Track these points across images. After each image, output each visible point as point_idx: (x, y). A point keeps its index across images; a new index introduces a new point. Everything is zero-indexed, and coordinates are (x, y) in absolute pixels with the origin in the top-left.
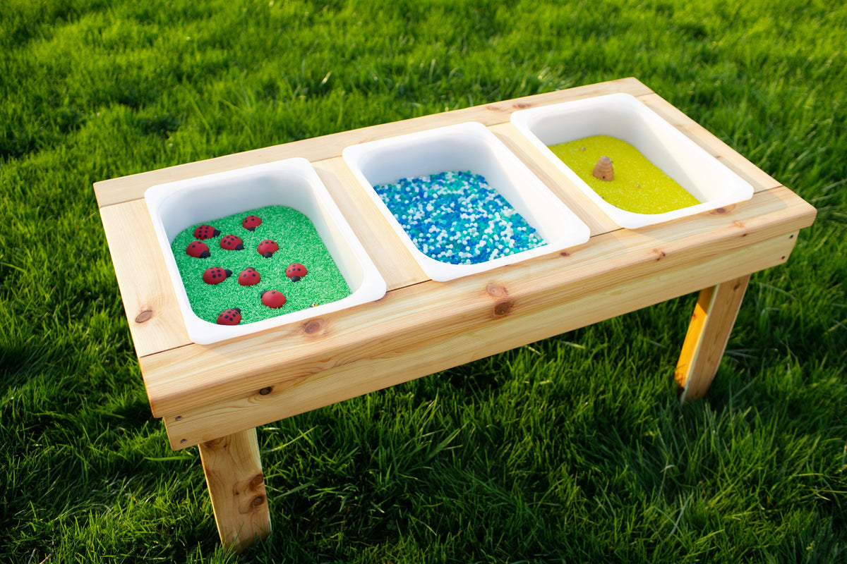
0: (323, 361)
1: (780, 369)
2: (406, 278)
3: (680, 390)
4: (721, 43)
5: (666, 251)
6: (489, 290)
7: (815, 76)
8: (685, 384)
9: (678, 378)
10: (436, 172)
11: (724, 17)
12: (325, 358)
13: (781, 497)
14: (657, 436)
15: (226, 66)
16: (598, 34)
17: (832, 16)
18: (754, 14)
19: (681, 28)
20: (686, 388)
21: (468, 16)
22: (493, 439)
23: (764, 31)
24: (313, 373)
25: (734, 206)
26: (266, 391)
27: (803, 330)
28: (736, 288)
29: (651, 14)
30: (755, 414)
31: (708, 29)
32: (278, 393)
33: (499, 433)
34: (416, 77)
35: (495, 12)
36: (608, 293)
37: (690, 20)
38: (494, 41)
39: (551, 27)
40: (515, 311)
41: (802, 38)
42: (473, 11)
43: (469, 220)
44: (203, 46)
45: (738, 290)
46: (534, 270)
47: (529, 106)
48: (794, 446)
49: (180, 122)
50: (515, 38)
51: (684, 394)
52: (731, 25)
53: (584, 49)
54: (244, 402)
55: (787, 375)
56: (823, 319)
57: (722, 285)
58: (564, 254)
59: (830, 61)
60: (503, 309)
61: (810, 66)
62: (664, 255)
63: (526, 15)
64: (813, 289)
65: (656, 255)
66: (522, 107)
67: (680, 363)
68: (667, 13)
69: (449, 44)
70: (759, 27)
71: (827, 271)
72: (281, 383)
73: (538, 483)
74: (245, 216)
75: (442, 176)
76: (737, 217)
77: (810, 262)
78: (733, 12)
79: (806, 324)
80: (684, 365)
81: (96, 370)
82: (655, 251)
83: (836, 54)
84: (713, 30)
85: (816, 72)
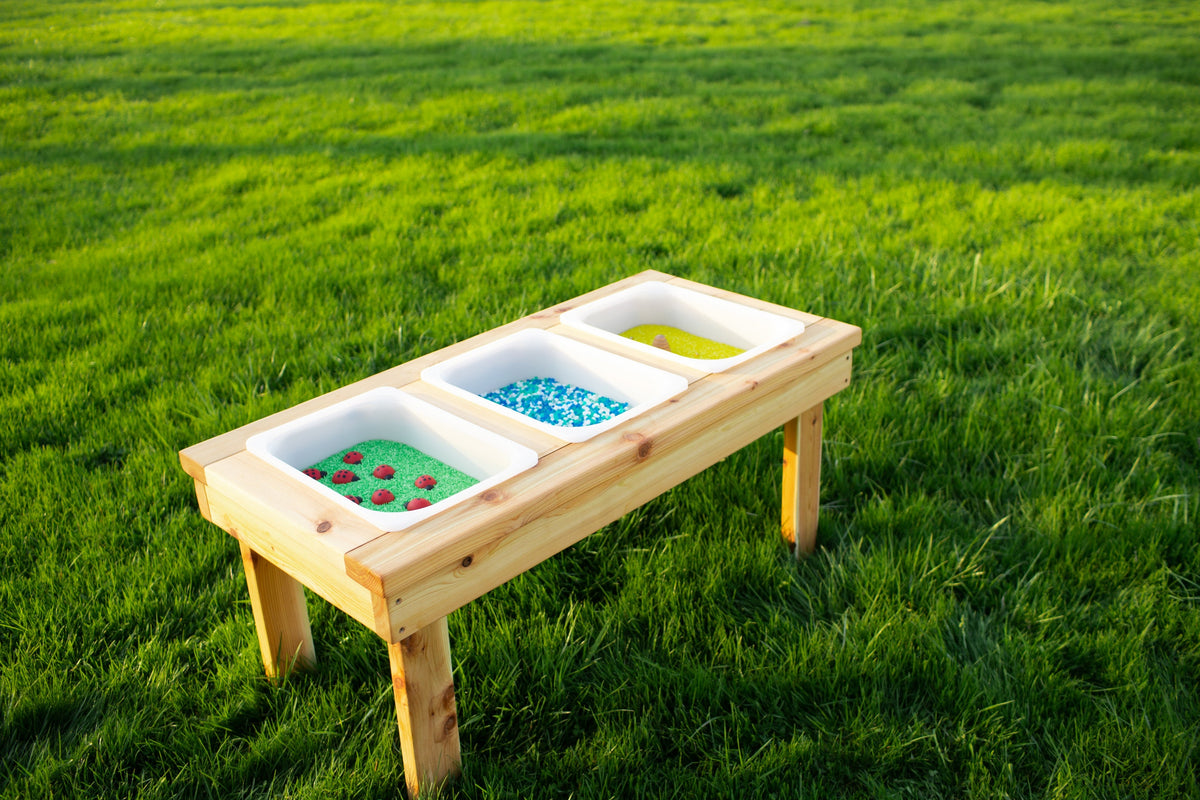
0: (514, 519)
1: (872, 505)
2: (548, 447)
3: (792, 546)
4: (685, 255)
5: (758, 379)
6: (626, 438)
7: (789, 265)
8: (795, 538)
9: (785, 536)
10: (505, 384)
11: (679, 232)
13: (920, 598)
14: (792, 583)
15: (149, 383)
16: (560, 271)
17: (778, 212)
18: (705, 223)
19: (639, 251)
20: (797, 543)
21: (408, 282)
22: (639, 631)
23: (723, 237)
24: (506, 534)
25: (794, 339)
26: (467, 561)
27: (877, 473)
28: (814, 422)
29: (605, 242)
30: (869, 544)
31: (667, 246)
32: (477, 563)
33: (643, 624)
34: (383, 350)
35: (436, 273)
36: (720, 428)
37: (647, 240)
38: (451, 300)
39: (506, 273)
40: (654, 451)
41: (761, 236)
42: (412, 276)
43: (563, 410)
44: (111, 369)
45: (817, 424)
46: (655, 417)
47: (569, 308)
48: (913, 558)
49: (125, 449)
50: (474, 291)
51: (797, 548)
52: (687, 238)
53: (552, 287)
54: (450, 577)
55: (881, 508)
56: (891, 455)
57: (803, 414)
58: (673, 401)
59: (797, 251)
60: (644, 451)
61: (781, 258)
62: (756, 383)
63: (472, 270)
64: (871, 434)
65: (750, 385)
66: (564, 310)
67: (783, 519)
68: (618, 239)
69: (404, 309)
70: (717, 233)
71: (877, 418)
72: (479, 549)
73: (702, 652)
74: (343, 455)
75: (511, 386)
76: (800, 346)
77: (859, 413)
78: (685, 226)
79: (877, 467)
80: (789, 518)
81: (173, 696)
82: (748, 382)
83: (799, 243)
84: (672, 246)
85: (790, 261)
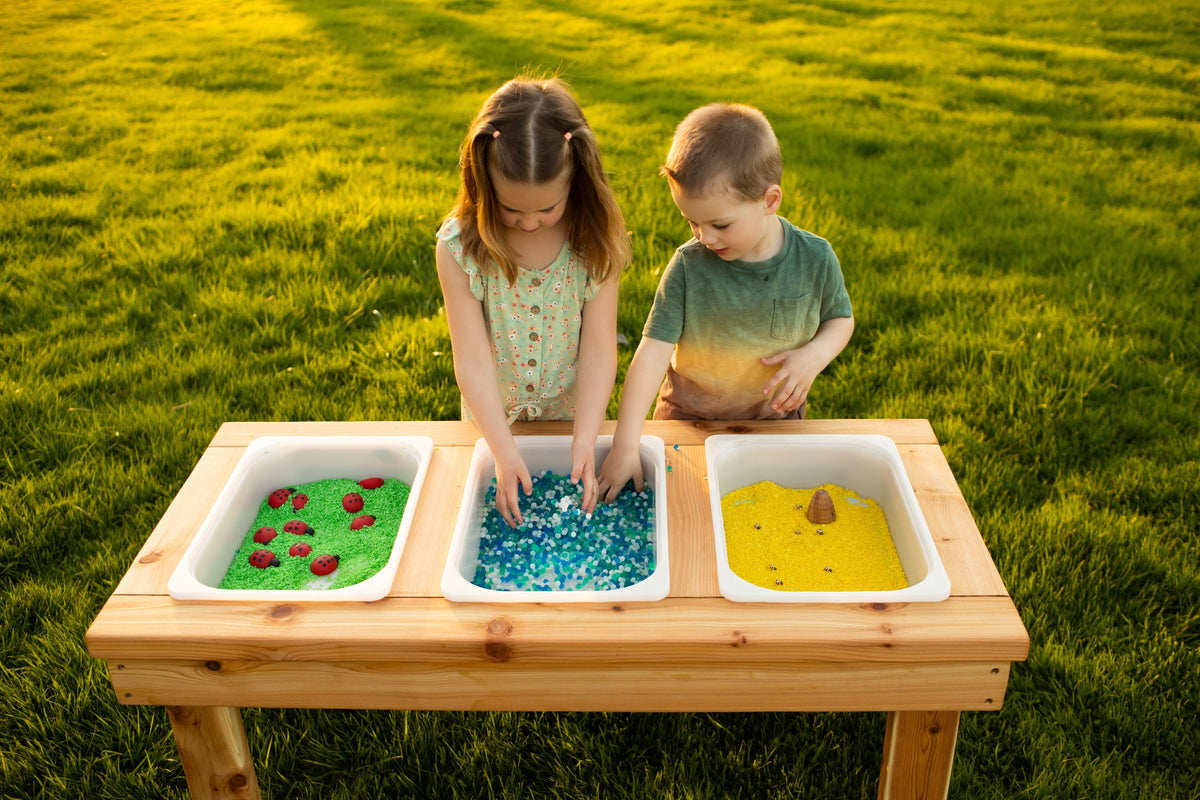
0: (269, 649)
5: (751, 637)
6: (492, 625)
12: (271, 646)
25: (905, 605)
26: (213, 666)
28: (933, 731)
32: (227, 672)
36: (668, 673)
45: (939, 735)
54: (190, 671)
57: (905, 715)
58: (617, 608)
60: (497, 652)
62: (744, 641)
65: (734, 639)
72: (229, 660)
76: (894, 619)
82: (736, 634)
